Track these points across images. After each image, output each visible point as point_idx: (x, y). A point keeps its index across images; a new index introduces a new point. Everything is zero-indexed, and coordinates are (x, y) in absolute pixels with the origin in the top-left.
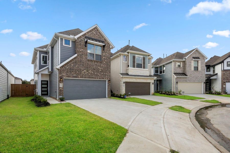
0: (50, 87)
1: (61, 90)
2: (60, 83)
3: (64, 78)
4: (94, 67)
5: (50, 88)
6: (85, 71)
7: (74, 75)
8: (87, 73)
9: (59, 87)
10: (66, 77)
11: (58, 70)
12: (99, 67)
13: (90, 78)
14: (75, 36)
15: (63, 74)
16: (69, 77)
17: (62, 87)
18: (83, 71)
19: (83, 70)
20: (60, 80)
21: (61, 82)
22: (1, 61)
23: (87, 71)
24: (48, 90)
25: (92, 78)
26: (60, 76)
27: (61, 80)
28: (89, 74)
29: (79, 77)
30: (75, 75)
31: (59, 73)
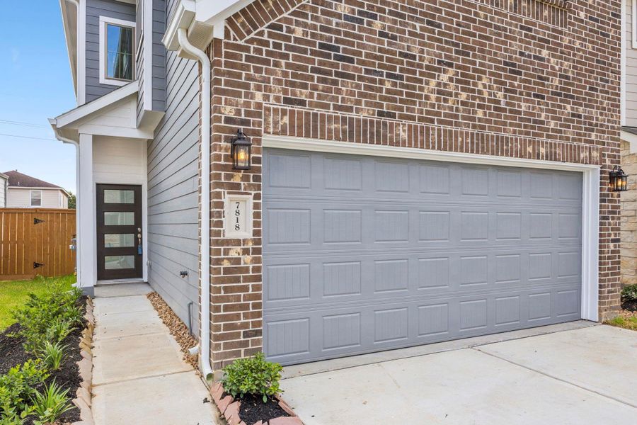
1: (235, 270)
2: (227, 199)
3: (269, 140)
4: (516, 46)
6: (444, 78)
7: (353, 115)
8: (463, 96)
10: (283, 132)
11: (213, 47)
12: (545, 53)
13: (479, 144)
15: (259, 97)
16: (311, 127)
17: (246, 233)
18: (433, 82)
19: (432, 71)
20: (232, 157)
21: (237, 178)
23: (464, 81)
25: (500, 146)
26: (229, 111)
27: (242, 155)
28: (480, 113)
29: (404, 135)
30: (365, 113)
31: (215, 82)
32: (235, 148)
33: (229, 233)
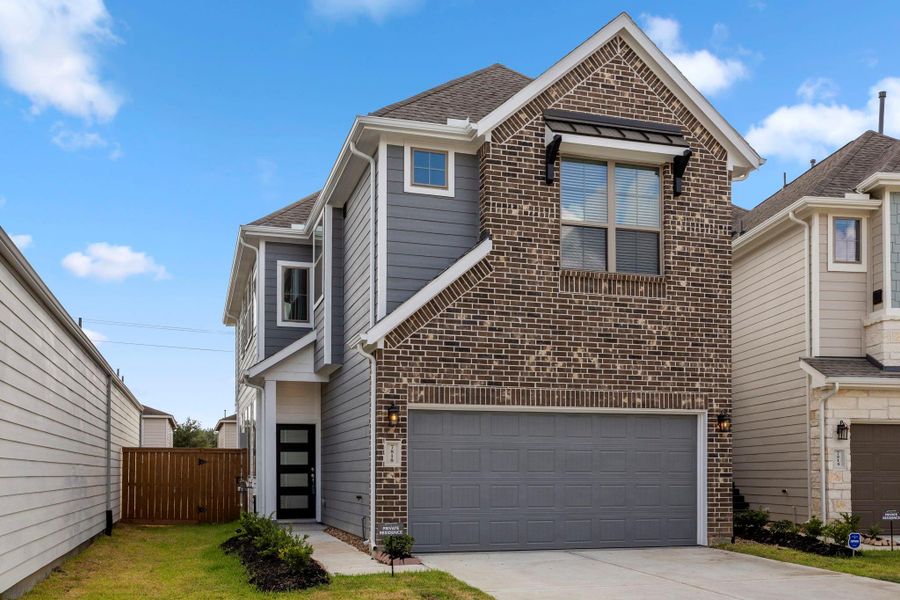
0: (323, 463)
1: (391, 486)
2: (385, 443)
3: (411, 406)
4: (610, 320)
5: (323, 472)
6: (543, 353)
7: (470, 386)
8: (560, 364)
9: (381, 469)
10: (421, 401)
11: (376, 353)
12: (641, 321)
13: (575, 399)
14: (475, 120)
15: (405, 380)
16: (440, 396)
17: (398, 464)
18: (533, 358)
19: (531, 350)
20: (389, 418)
21: (392, 431)
22: (80, 319)
23: (560, 354)
24: (312, 482)
25: (595, 399)
26: (387, 391)
27: (394, 418)
28: (575, 376)
29: (508, 397)
30: (478, 385)
31: (378, 374)
32: (390, 414)
33: (387, 463)
